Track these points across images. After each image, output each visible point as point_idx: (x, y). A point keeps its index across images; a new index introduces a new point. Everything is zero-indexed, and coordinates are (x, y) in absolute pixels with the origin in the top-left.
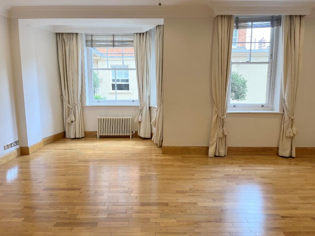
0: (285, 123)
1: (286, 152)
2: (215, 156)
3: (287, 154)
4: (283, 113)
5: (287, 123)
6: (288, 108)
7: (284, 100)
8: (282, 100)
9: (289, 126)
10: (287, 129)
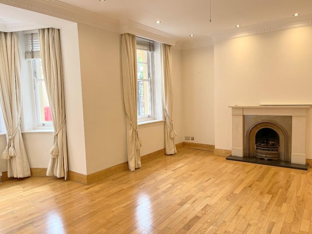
0: (168, 128)
1: (172, 150)
2: (136, 169)
3: (173, 152)
4: (165, 120)
5: (169, 128)
6: (169, 116)
7: (165, 110)
8: (164, 110)
9: (171, 130)
10: (170, 132)
